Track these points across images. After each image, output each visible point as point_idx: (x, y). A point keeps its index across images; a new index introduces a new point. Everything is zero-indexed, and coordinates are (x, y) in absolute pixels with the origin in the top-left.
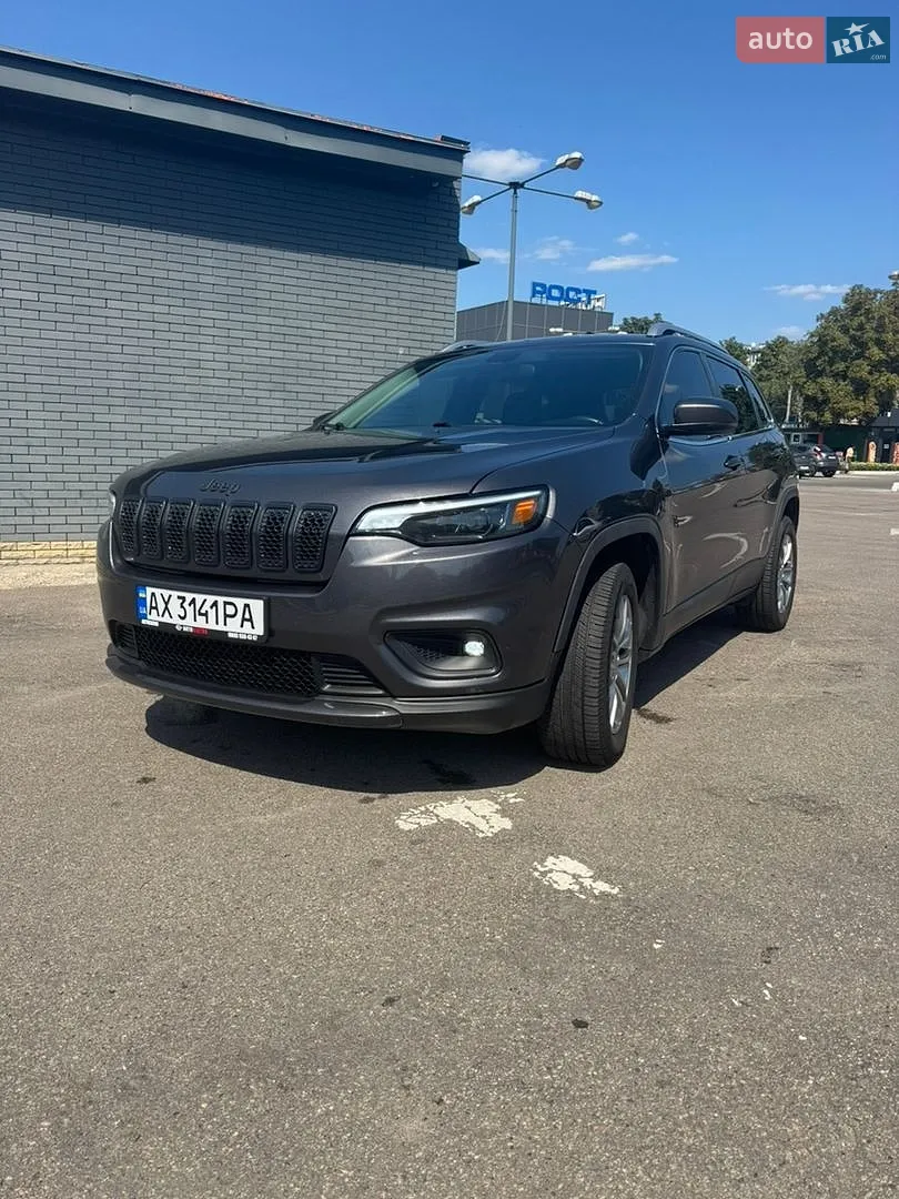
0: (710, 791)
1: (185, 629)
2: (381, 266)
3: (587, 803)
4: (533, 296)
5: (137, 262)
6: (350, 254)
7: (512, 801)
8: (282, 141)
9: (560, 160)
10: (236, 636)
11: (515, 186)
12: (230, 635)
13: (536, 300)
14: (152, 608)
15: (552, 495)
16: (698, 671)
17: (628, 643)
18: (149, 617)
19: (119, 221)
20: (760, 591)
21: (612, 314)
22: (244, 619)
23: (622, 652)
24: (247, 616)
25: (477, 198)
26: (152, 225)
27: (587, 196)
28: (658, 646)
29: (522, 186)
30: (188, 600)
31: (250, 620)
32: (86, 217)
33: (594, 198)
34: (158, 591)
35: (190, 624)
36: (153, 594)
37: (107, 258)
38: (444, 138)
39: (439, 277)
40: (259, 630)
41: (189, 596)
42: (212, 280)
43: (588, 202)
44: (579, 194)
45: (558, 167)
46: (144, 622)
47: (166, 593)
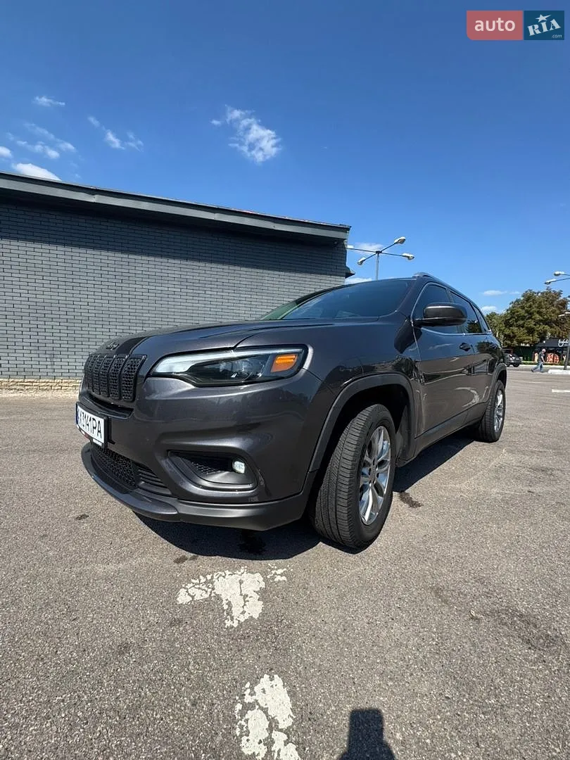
7: (278, 578)
9: (396, 241)
11: (378, 252)
15: (311, 351)
17: (387, 457)
20: (483, 420)
23: (382, 464)
27: (408, 255)
28: (412, 456)
29: (381, 252)
33: (410, 256)
43: (408, 257)
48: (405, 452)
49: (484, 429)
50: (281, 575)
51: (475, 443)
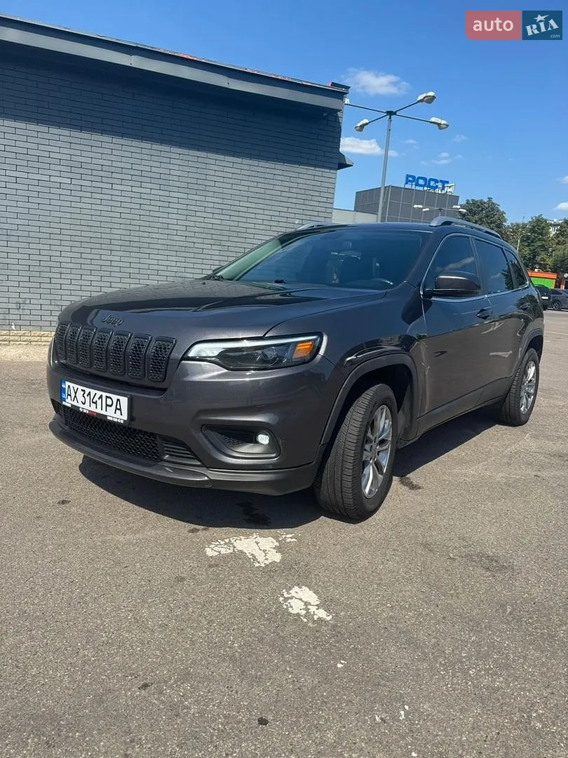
0: (426, 546)
1: (85, 411)
2: (286, 167)
3: (339, 547)
4: (407, 183)
5: (132, 161)
6: (267, 159)
7: (288, 540)
8: (226, 86)
9: (420, 97)
10: (111, 419)
11: (390, 113)
12: (108, 418)
13: (408, 186)
14: (68, 395)
16: (454, 452)
17: (387, 436)
18: (67, 400)
19: (122, 135)
20: (507, 398)
21: (458, 197)
22: (116, 409)
23: (382, 442)
24: (118, 407)
25: (365, 121)
26: (142, 138)
27: (439, 121)
28: (414, 437)
29: (395, 113)
30: (87, 393)
31: (120, 409)
32: (103, 132)
33: (443, 122)
34: (72, 385)
35: (87, 408)
36: (69, 386)
37: (113, 158)
38: (334, 84)
39: (324, 174)
40: (125, 417)
41: (88, 390)
42: (178, 173)
44: (433, 119)
45: (418, 102)
46: (64, 403)
47: (76, 386)
48: (407, 431)
49: (508, 410)
50: (292, 538)
51: (498, 427)
